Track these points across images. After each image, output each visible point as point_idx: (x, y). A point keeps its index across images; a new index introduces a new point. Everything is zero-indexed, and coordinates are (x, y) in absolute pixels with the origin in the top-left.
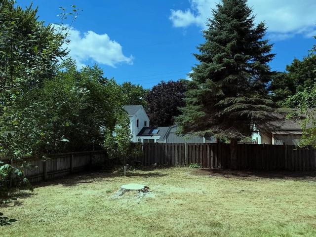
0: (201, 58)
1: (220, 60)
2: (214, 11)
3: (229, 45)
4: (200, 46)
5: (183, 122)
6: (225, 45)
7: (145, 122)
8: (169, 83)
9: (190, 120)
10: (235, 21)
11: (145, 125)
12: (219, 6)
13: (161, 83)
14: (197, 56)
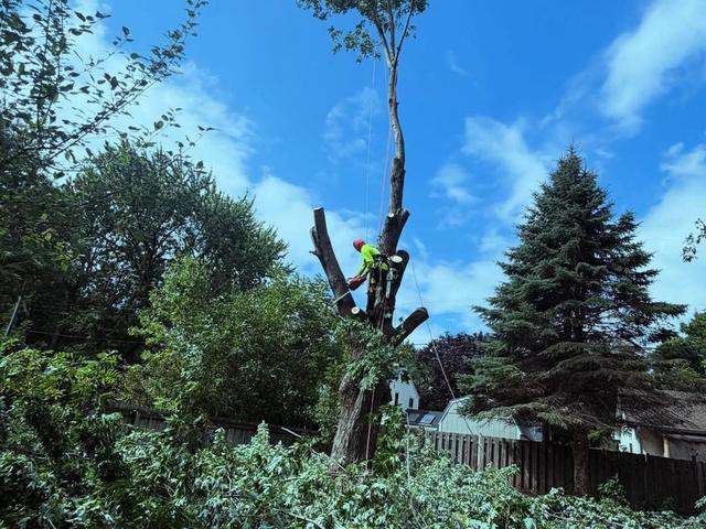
0: (510, 271)
1: (549, 272)
2: (535, 195)
3: (564, 247)
4: (509, 252)
5: (474, 385)
6: (557, 247)
7: (411, 401)
8: (459, 336)
9: (488, 382)
10: (575, 208)
11: (411, 404)
12: (544, 187)
13: (444, 335)
14: (504, 266)
